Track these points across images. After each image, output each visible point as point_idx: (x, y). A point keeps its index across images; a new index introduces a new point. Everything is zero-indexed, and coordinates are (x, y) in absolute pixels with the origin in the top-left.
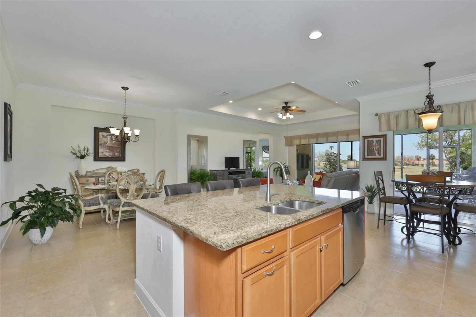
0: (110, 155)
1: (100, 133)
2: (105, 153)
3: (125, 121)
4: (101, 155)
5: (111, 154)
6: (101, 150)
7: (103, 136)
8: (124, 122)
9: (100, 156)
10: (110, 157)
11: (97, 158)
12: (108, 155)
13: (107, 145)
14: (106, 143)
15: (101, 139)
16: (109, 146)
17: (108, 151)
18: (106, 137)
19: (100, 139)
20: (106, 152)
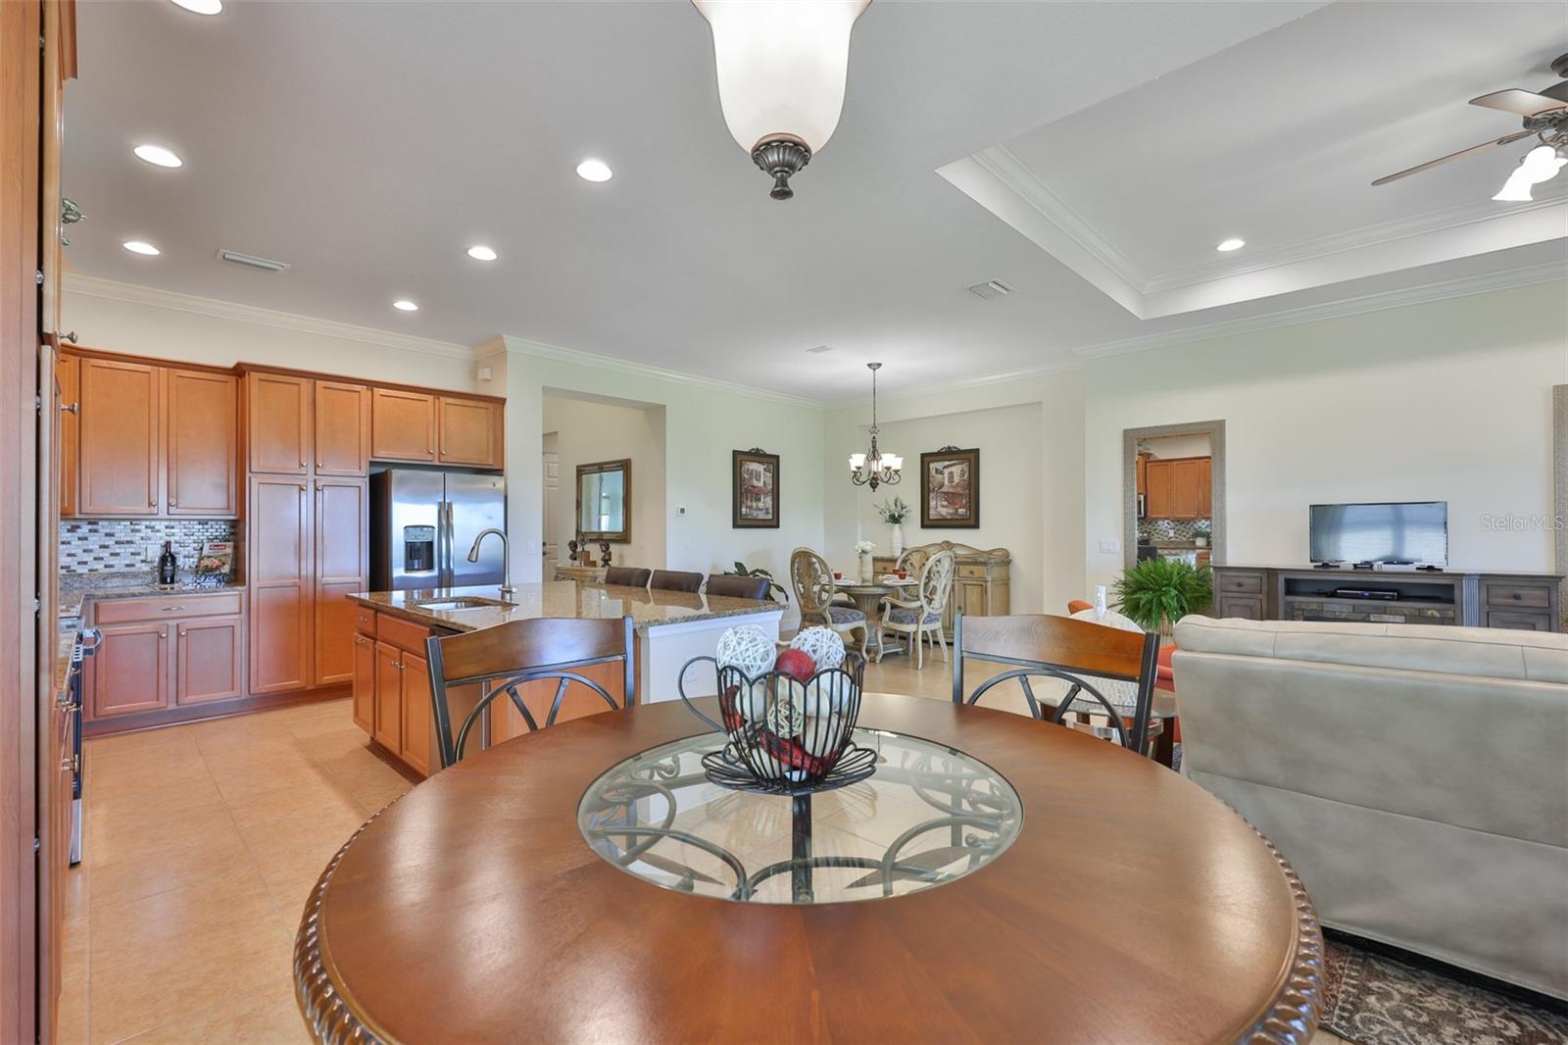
0: (950, 514)
1: (932, 465)
2: (940, 509)
4: (933, 514)
5: (951, 511)
6: (933, 503)
7: (937, 470)
9: (931, 517)
10: (950, 517)
11: (927, 523)
12: (944, 514)
13: (943, 490)
14: (942, 486)
15: (933, 477)
16: (945, 493)
17: (945, 503)
18: (941, 473)
19: (931, 479)
20: (943, 506)
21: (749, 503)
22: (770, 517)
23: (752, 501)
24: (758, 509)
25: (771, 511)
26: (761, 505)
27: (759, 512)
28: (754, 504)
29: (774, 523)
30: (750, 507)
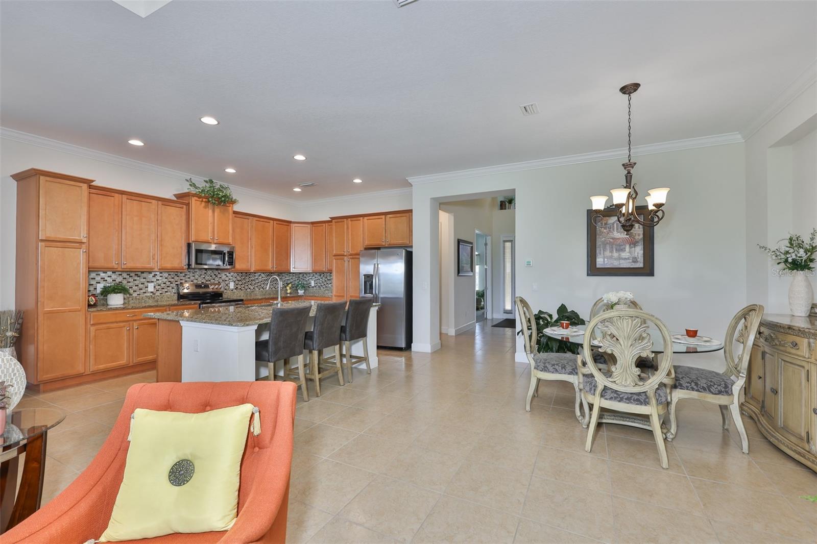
3: (629, 173)
8: (626, 177)
21: (608, 253)
22: (640, 265)
23: (611, 251)
24: (620, 258)
25: (641, 259)
26: (625, 254)
27: (622, 261)
28: (616, 255)
29: (648, 270)
30: (611, 257)
